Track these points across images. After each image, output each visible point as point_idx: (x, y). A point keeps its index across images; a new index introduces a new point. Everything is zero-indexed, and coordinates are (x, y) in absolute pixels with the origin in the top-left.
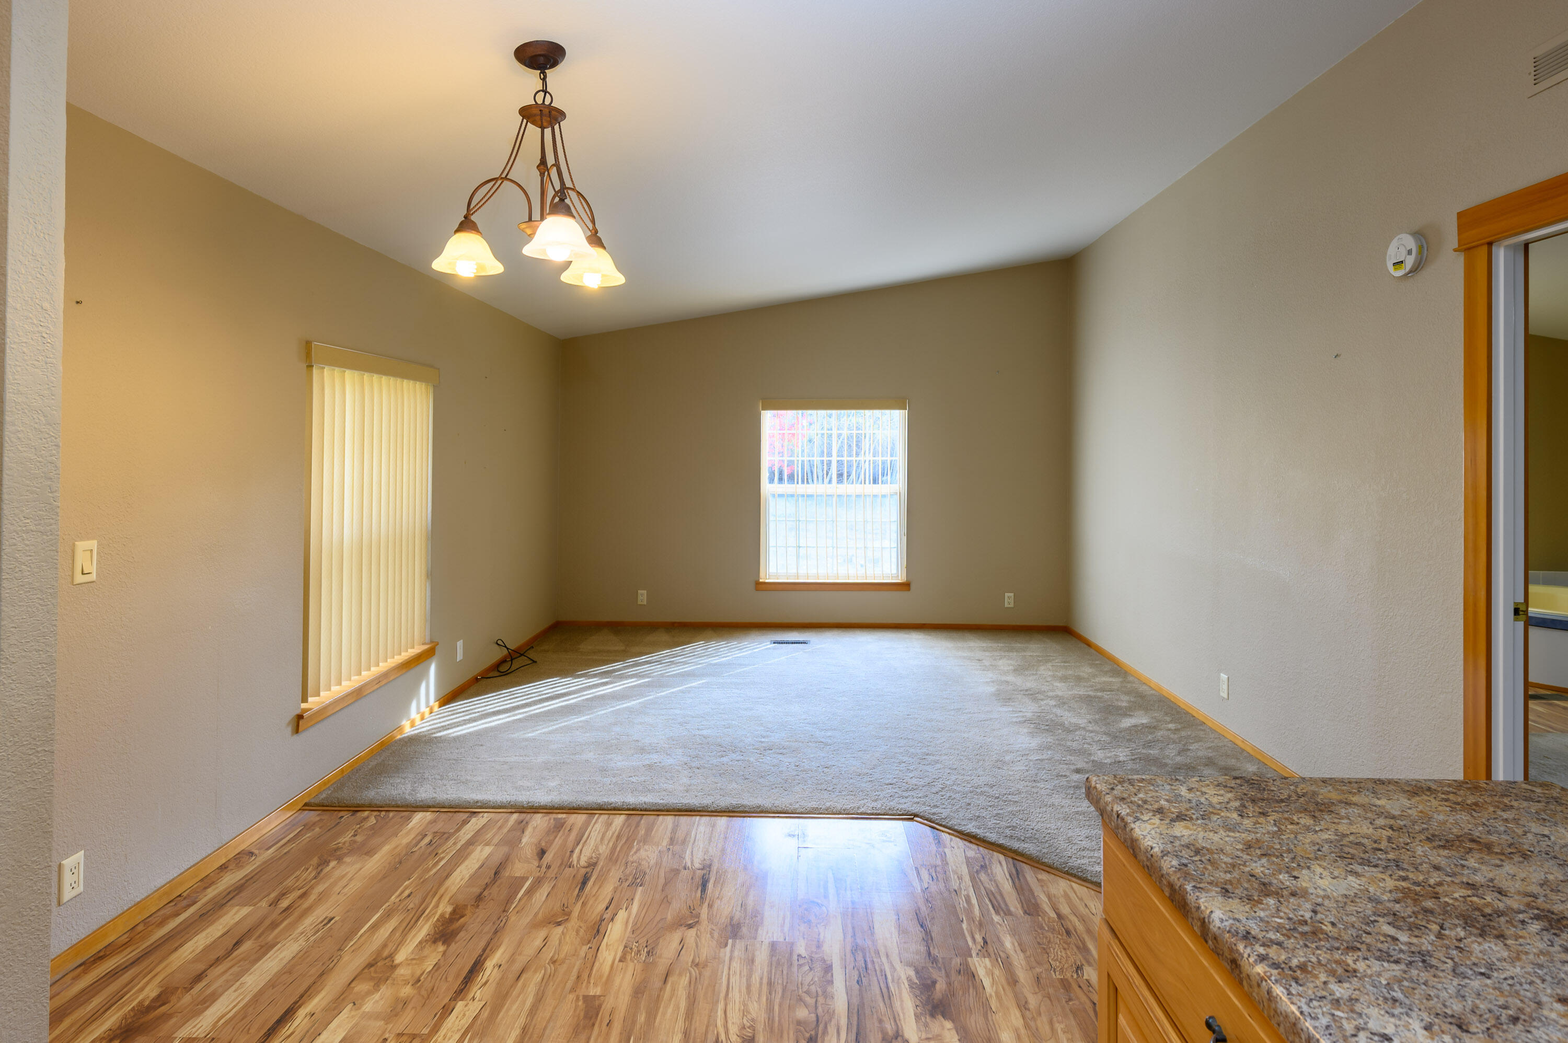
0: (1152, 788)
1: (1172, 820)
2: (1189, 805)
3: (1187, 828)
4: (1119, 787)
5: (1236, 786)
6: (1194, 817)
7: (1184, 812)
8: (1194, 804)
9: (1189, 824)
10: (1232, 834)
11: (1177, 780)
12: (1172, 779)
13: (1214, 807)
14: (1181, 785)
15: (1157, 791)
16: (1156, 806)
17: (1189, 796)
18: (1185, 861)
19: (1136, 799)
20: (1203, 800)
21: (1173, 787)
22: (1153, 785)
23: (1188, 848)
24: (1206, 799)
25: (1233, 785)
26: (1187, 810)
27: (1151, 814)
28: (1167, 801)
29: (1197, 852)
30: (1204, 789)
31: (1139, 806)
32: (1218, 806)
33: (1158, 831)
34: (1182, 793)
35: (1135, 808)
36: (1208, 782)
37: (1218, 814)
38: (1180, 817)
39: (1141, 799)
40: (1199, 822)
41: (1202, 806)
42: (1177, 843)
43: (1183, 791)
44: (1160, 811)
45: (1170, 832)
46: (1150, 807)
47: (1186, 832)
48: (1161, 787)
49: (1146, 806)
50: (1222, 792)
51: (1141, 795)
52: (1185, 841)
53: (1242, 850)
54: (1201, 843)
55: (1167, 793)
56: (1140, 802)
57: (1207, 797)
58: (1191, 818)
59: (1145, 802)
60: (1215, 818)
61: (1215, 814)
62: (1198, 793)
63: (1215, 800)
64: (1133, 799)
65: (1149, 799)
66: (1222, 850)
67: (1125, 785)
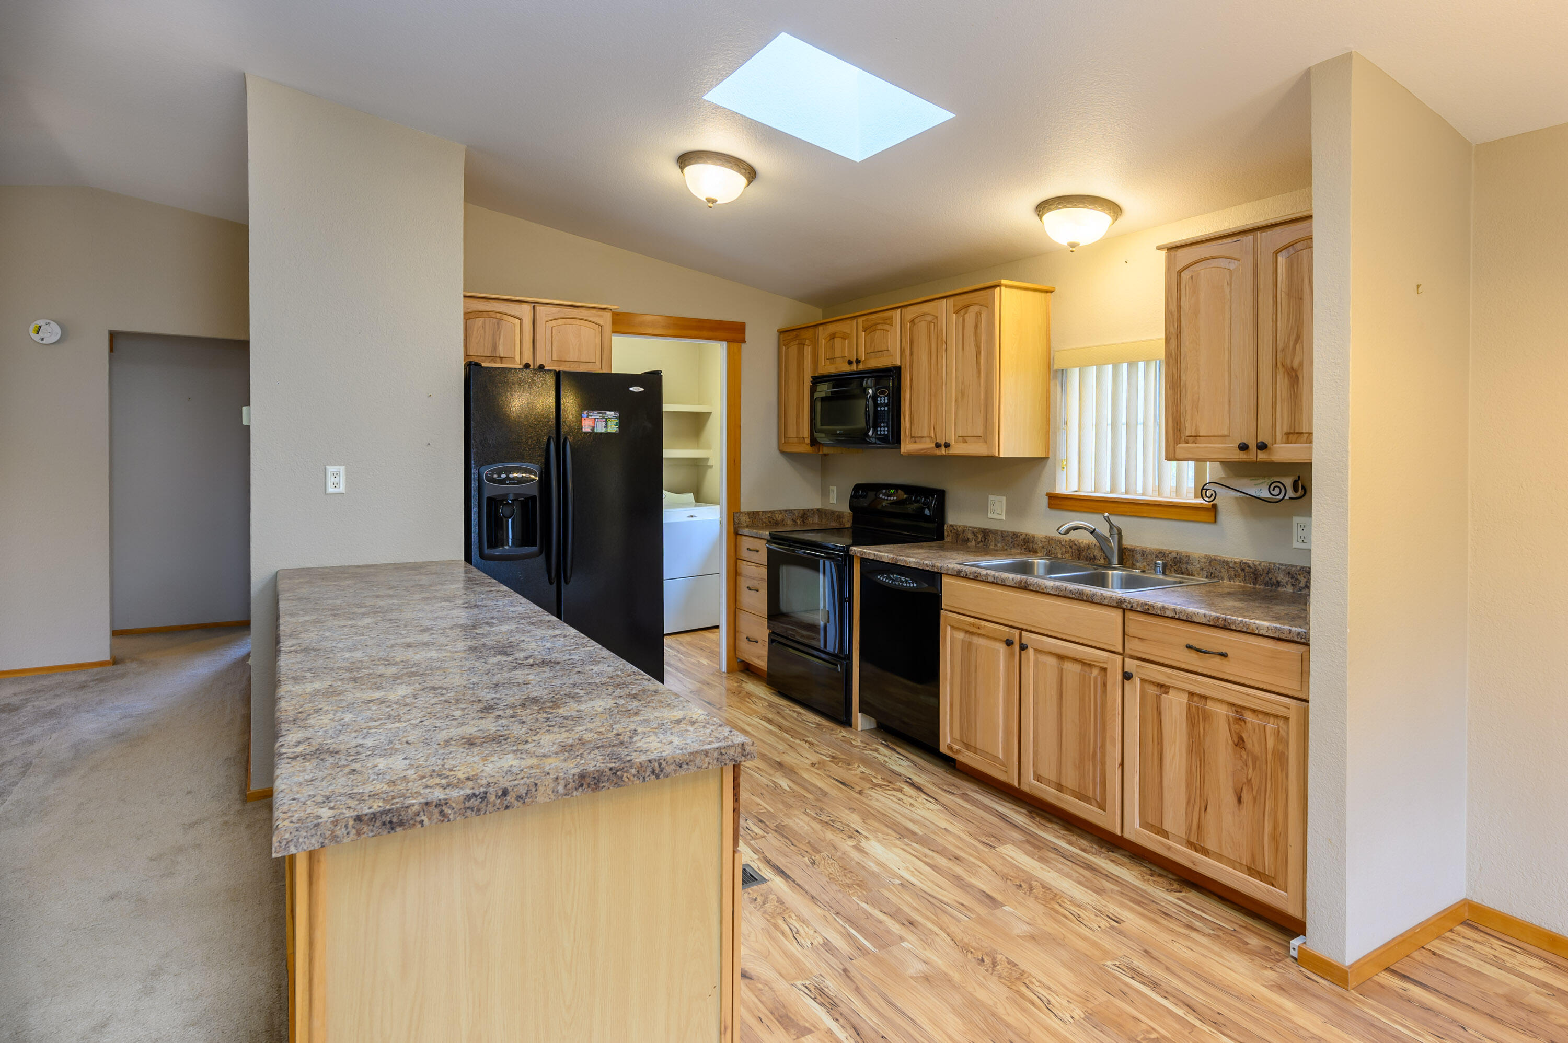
0: (701, 738)
1: (684, 719)
2: (672, 731)
3: (674, 716)
4: (726, 734)
5: (632, 754)
6: (669, 724)
7: (676, 725)
8: (669, 732)
9: (673, 719)
10: (645, 718)
11: (681, 749)
12: (686, 749)
13: (654, 732)
14: (678, 745)
15: (697, 736)
16: (696, 726)
17: (672, 738)
18: (677, 700)
19: (711, 727)
20: (662, 737)
21: (684, 742)
22: (701, 741)
23: (674, 706)
24: (659, 738)
25: (635, 753)
26: (673, 727)
27: (699, 720)
28: (688, 731)
29: (669, 705)
30: (660, 745)
31: (708, 724)
32: (651, 734)
33: (693, 711)
34: (677, 738)
35: (711, 722)
36: (655, 752)
37: (652, 728)
38: (679, 722)
39: (707, 728)
40: (666, 721)
41: (663, 732)
42: (681, 707)
43: (676, 741)
44: (693, 723)
45: (686, 712)
46: (701, 724)
47: (675, 714)
48: (694, 740)
49: (703, 724)
50: (645, 746)
51: (708, 731)
52: (676, 709)
53: (641, 711)
54: (666, 710)
55: (688, 737)
56: (708, 726)
57: (658, 740)
58: (671, 722)
59: (704, 727)
60: (655, 726)
61: (654, 728)
62: (664, 741)
63: (653, 738)
64: (714, 727)
65: (702, 729)
66: (654, 708)
67: (722, 737)
